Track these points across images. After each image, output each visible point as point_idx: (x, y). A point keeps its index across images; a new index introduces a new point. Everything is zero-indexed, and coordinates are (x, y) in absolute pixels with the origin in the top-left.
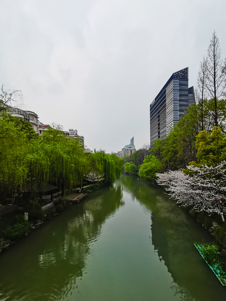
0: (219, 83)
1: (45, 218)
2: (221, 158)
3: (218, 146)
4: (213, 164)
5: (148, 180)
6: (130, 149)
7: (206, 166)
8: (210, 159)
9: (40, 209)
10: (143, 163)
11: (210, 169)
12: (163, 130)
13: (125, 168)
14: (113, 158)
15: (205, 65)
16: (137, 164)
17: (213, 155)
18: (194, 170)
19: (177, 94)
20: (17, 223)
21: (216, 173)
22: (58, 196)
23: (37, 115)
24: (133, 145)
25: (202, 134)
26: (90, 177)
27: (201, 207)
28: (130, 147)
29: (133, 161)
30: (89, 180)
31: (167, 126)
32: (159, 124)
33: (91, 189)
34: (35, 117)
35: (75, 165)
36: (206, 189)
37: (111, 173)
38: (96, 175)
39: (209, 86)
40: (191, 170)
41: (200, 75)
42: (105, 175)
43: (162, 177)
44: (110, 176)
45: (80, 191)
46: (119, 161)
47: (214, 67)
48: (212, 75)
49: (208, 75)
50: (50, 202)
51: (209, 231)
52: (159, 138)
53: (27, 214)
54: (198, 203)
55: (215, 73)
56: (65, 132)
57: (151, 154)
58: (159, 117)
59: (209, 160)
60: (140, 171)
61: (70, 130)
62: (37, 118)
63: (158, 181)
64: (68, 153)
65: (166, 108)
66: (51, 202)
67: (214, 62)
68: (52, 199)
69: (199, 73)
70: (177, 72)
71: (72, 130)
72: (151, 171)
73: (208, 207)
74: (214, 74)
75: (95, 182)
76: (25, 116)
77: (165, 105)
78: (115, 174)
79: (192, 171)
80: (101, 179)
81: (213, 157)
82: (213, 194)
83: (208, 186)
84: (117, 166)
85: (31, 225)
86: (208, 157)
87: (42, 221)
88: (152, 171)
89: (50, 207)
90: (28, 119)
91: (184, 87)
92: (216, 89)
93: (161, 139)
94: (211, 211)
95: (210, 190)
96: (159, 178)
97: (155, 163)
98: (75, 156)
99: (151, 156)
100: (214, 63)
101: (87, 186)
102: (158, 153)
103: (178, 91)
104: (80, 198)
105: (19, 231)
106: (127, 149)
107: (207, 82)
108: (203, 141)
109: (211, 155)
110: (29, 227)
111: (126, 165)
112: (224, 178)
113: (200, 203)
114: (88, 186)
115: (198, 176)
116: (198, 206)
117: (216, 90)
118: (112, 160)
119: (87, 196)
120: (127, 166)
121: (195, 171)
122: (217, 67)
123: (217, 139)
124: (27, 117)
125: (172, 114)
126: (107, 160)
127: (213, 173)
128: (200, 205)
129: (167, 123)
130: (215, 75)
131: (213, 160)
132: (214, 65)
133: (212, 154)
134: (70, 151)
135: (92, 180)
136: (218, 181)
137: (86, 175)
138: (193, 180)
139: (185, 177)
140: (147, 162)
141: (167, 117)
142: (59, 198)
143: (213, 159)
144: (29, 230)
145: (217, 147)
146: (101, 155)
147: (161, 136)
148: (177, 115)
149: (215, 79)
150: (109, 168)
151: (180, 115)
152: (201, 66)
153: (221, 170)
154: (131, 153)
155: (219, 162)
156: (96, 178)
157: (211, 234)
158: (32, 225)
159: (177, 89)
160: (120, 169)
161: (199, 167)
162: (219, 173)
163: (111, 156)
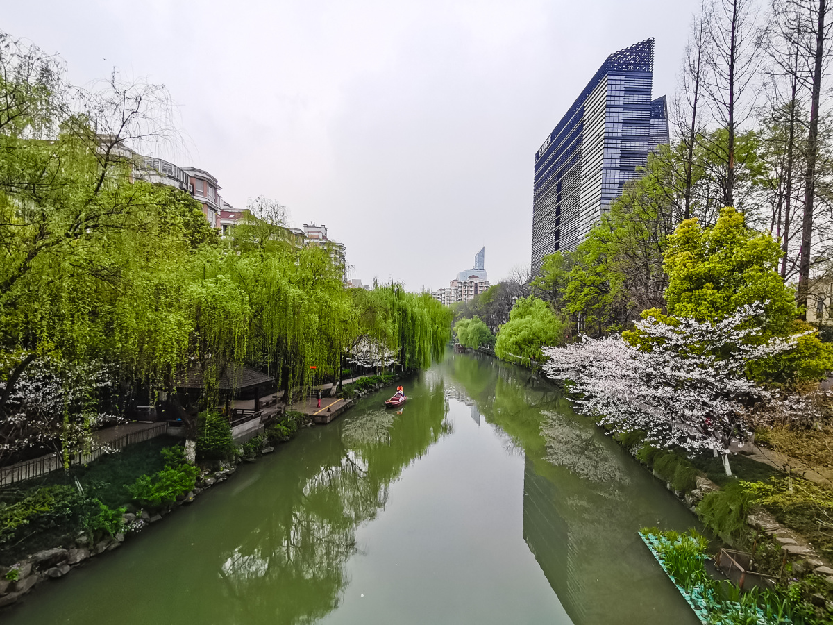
0: (744, 80)
1: (241, 457)
2: (736, 298)
3: (731, 263)
4: (711, 316)
5: (521, 366)
6: (474, 280)
7: (692, 322)
8: (705, 300)
9: (226, 434)
10: (508, 319)
11: (703, 331)
12: (570, 227)
13: (459, 334)
14: (425, 303)
15: (704, 26)
16: (491, 324)
17: (713, 289)
18: (654, 331)
19: (616, 120)
20: (166, 466)
21: (718, 341)
22: (274, 402)
23: (217, 181)
24: (482, 271)
25: (686, 228)
26: (359, 354)
27: (668, 434)
28: (473, 276)
29: (480, 315)
30: (359, 364)
31: (581, 215)
32: (558, 211)
33: (362, 387)
34: (211, 186)
35: (320, 317)
36: (686, 385)
37: (420, 346)
38: (379, 350)
39: (714, 89)
40: (645, 333)
41: (691, 56)
42: (403, 351)
43: (560, 358)
44: (417, 355)
45: (333, 392)
46: (441, 313)
47: (731, 30)
48: (725, 55)
49: (715, 56)
50: (252, 418)
51: (685, 500)
52: (556, 250)
53: (193, 444)
54: (661, 425)
55: (733, 49)
56: (294, 231)
57: (531, 296)
58: (559, 187)
59: (699, 304)
60: (498, 342)
61: (306, 226)
62: (216, 189)
63: (548, 369)
64: (302, 282)
65: (581, 163)
66: (256, 417)
67: (735, 14)
68: (256, 409)
69: (688, 50)
70: (621, 53)
71: (314, 226)
72: (529, 341)
73: (689, 436)
74: (729, 53)
75: (374, 370)
76: (182, 183)
77: (580, 153)
78: (429, 348)
79: (650, 335)
80: (391, 362)
81: (713, 294)
82: (704, 399)
83: (692, 376)
84: (436, 326)
85: (203, 475)
86: (699, 295)
87: (231, 465)
88: (533, 341)
89: (253, 430)
90: (191, 190)
91: (636, 99)
92: (735, 97)
93: (561, 253)
94: (696, 445)
95: (699, 388)
96: (552, 360)
97: (542, 319)
98: (321, 294)
99: (532, 300)
100: (732, 19)
101: (352, 378)
102: (552, 294)
103: (621, 110)
104: (333, 410)
105: (171, 489)
106: (465, 283)
107: (709, 75)
108: (686, 250)
109: (708, 290)
110: (198, 479)
111: (462, 325)
112: (739, 356)
113: (664, 424)
114: (354, 380)
115: (666, 349)
116: (659, 432)
117: (734, 100)
118: (422, 308)
119: (351, 405)
120: (463, 328)
121: (658, 334)
122: (740, 31)
123: (731, 244)
124: (187, 185)
125: (598, 179)
126: (409, 309)
127: (711, 342)
128: (664, 430)
129: (581, 205)
130: (732, 56)
131: (713, 303)
132: (731, 25)
133: (713, 286)
134: (305, 279)
135: (368, 363)
136: (723, 363)
137: (349, 350)
138: (650, 360)
139: (629, 351)
140: (521, 315)
141: (581, 188)
142: (277, 409)
143: (714, 300)
144: (197, 487)
145: (727, 267)
146: (391, 295)
147: (562, 242)
148: (612, 181)
149: (732, 67)
150: (414, 333)
151: (621, 183)
152: (693, 27)
153: (735, 333)
154: (476, 291)
155: (731, 311)
156: (377, 358)
157: (691, 509)
158: (205, 474)
159: (617, 103)
160: (444, 334)
161: (669, 325)
162: (728, 341)
163: (420, 299)
